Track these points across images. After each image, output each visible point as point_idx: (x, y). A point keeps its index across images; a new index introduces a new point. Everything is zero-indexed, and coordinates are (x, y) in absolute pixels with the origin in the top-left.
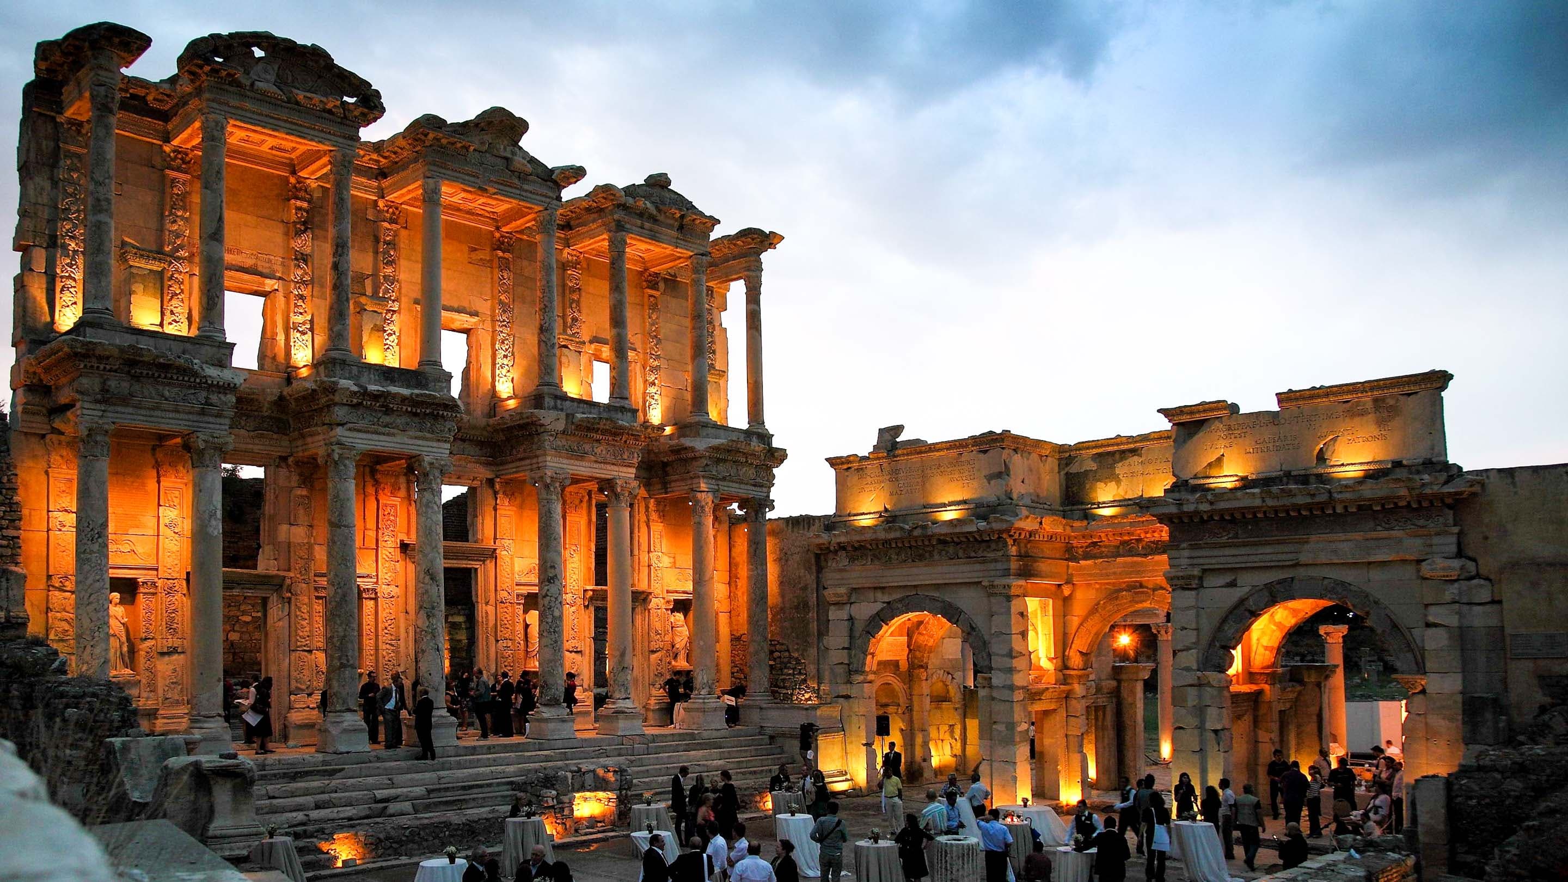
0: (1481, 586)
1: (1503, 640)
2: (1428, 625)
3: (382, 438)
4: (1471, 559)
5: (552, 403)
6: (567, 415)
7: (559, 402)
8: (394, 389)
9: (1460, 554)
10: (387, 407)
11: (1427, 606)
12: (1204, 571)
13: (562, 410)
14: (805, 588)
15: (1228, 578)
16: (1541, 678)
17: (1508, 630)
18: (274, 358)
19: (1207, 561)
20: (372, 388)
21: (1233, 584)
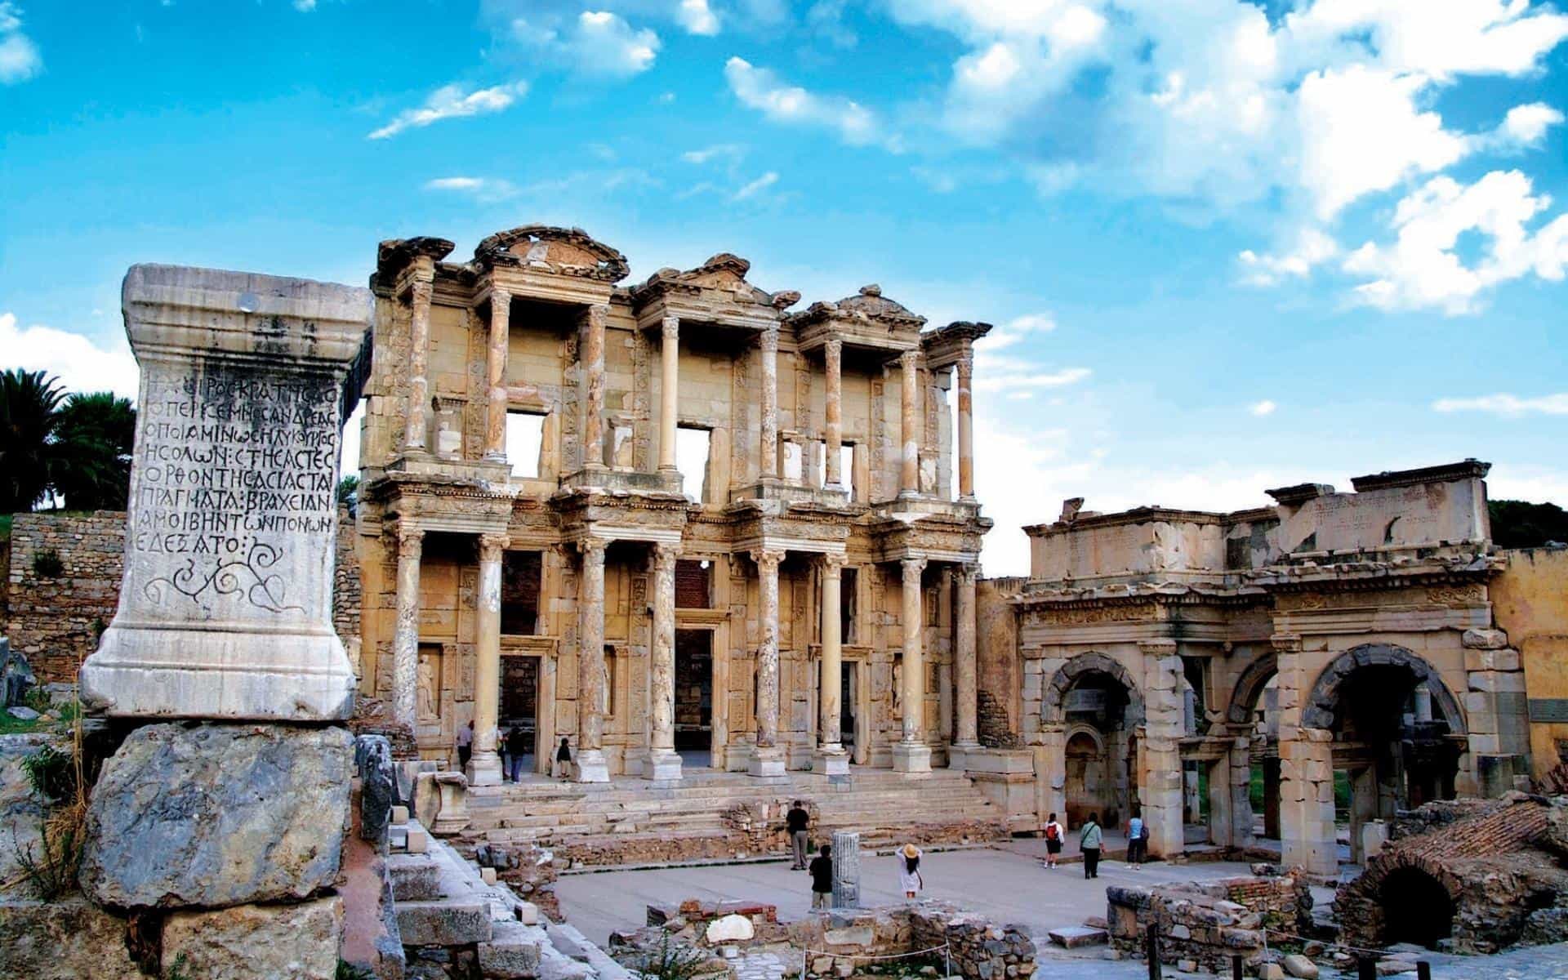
0: (1510, 656)
1: (1526, 705)
2: (1472, 690)
3: (626, 530)
4: (1503, 630)
5: (770, 492)
6: (782, 502)
7: (776, 491)
8: (634, 491)
9: (1494, 625)
10: (629, 506)
11: (1469, 672)
12: (1302, 636)
13: (779, 497)
14: (1007, 644)
15: (1319, 643)
16: (1557, 740)
17: (1529, 696)
18: (550, 467)
19: (1304, 627)
20: (618, 492)
21: (1325, 649)
